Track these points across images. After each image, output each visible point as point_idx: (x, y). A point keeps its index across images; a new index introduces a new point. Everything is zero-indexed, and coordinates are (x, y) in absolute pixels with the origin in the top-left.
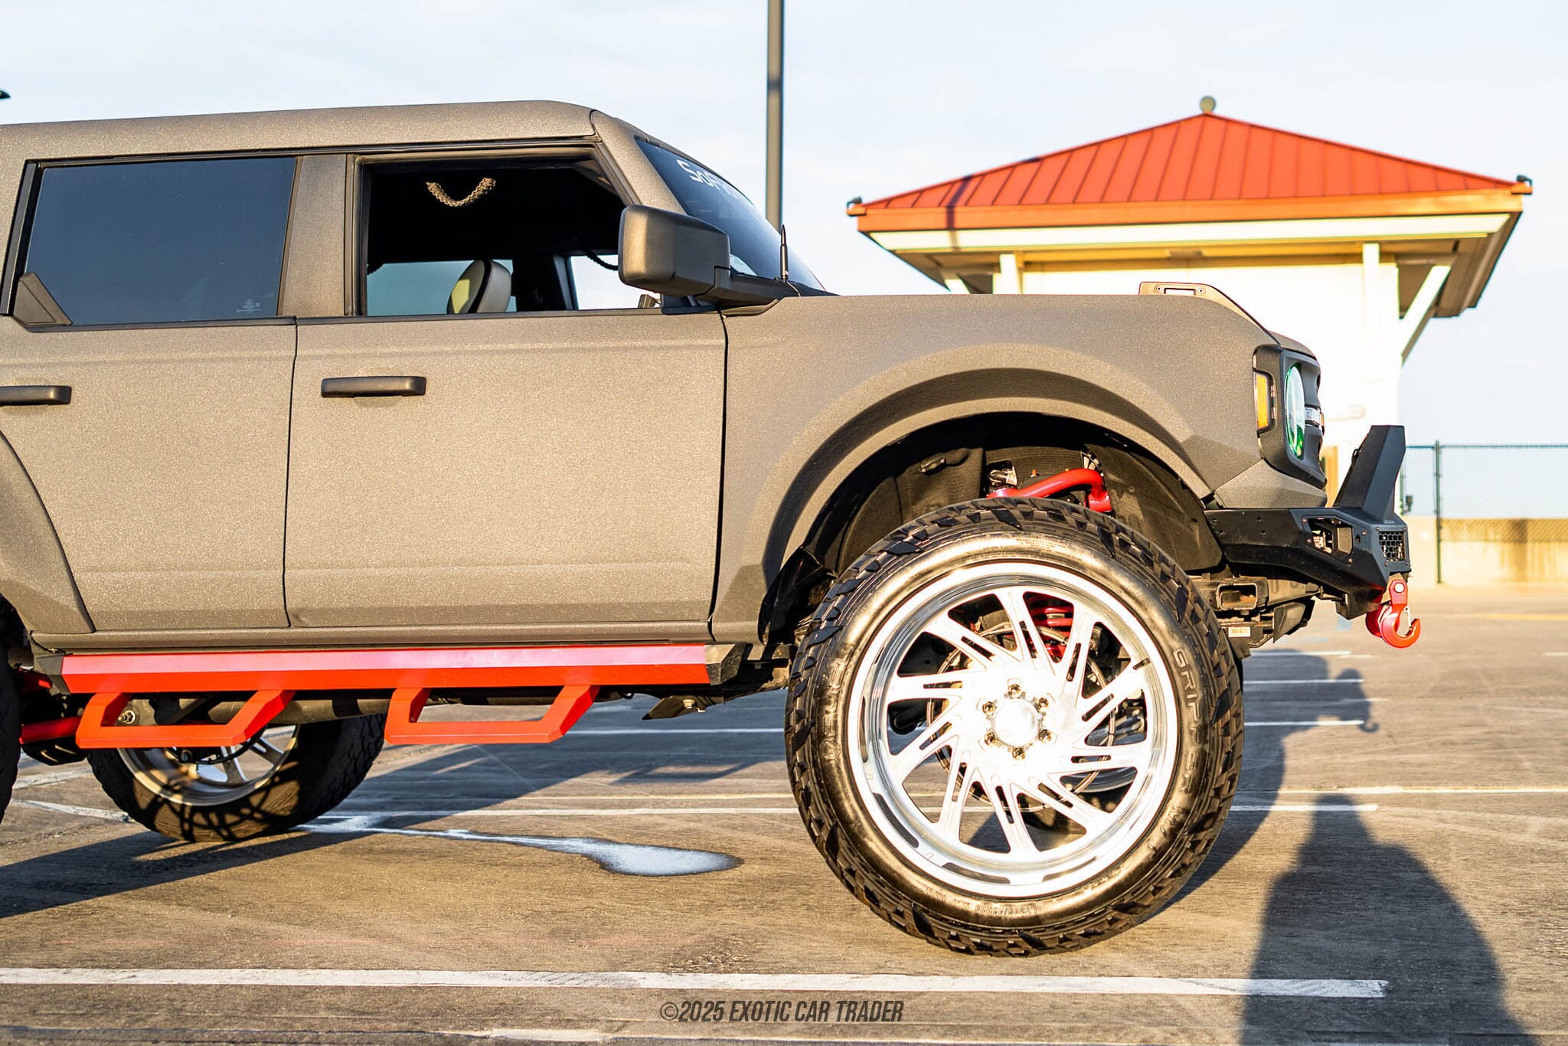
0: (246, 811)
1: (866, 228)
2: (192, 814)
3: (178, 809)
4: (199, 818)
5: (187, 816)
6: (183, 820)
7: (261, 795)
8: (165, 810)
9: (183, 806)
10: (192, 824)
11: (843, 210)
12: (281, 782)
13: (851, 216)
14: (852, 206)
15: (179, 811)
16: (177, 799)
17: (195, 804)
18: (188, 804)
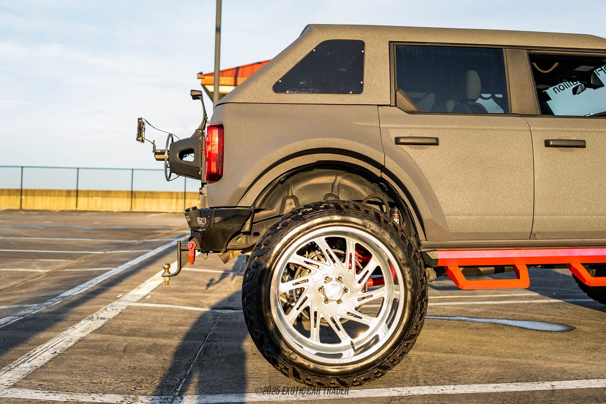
1: (203, 83)
11: (196, 76)
13: (198, 78)
14: (199, 75)
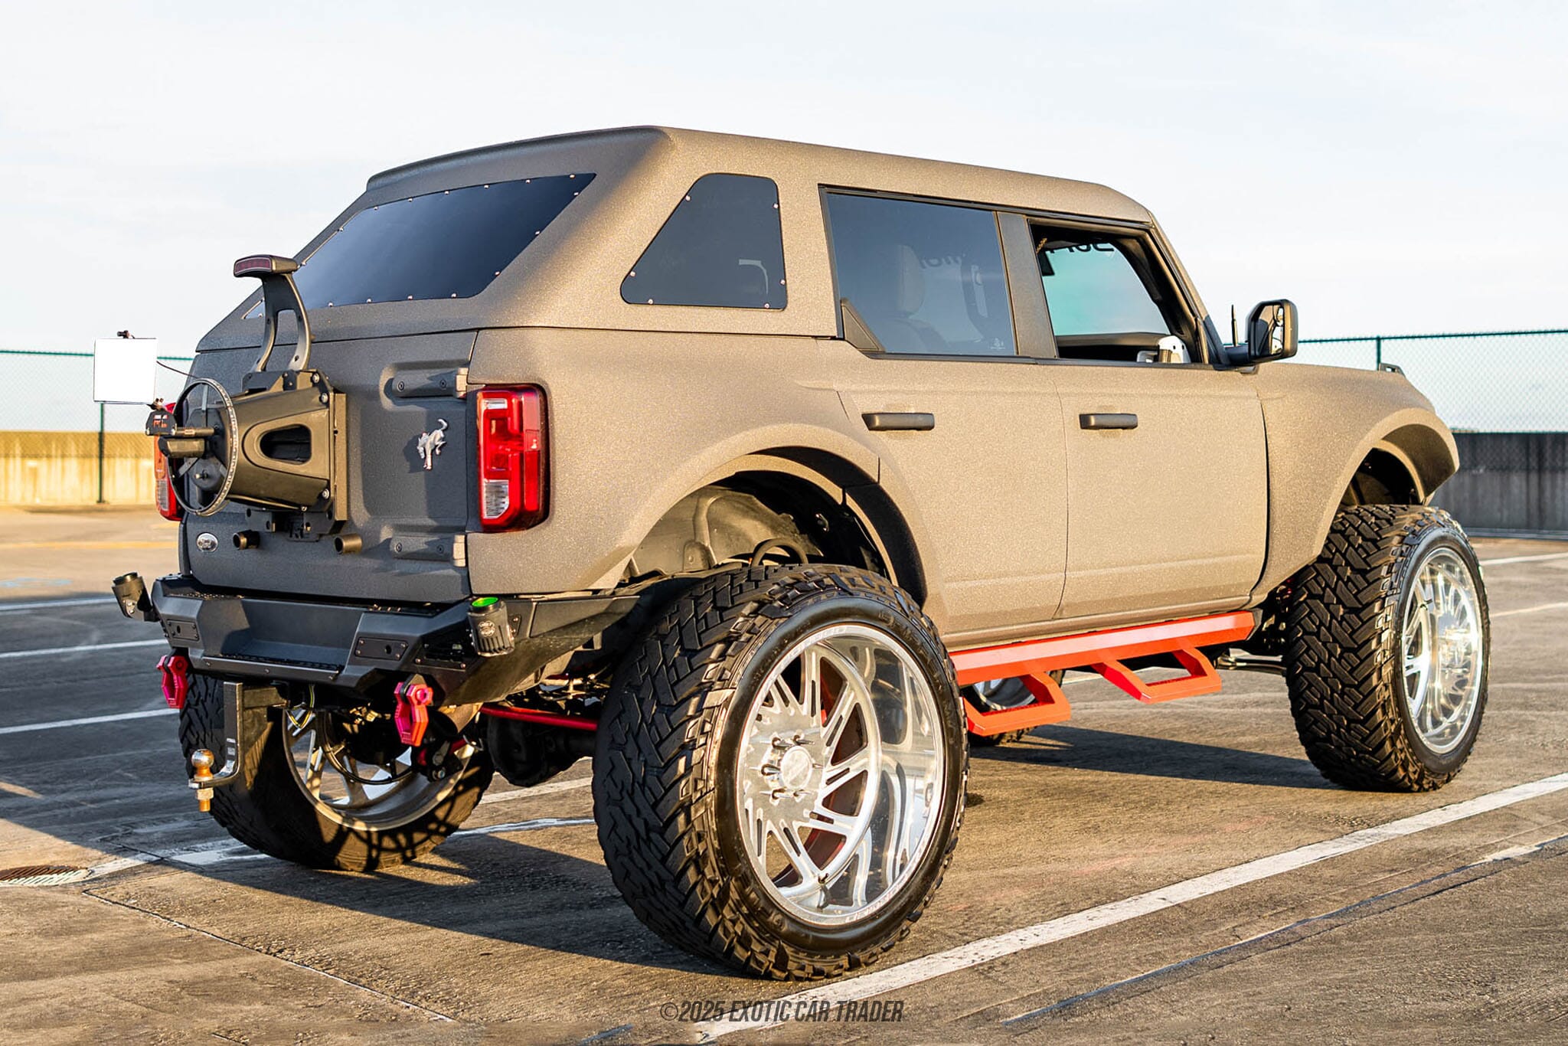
0: (433, 826)
2: (380, 839)
3: (365, 836)
4: (387, 843)
5: (375, 841)
6: (371, 846)
7: (447, 807)
8: (352, 839)
9: (368, 833)
10: (380, 849)
12: (466, 790)
15: (367, 839)
16: (360, 826)
17: (381, 829)
18: (373, 829)
